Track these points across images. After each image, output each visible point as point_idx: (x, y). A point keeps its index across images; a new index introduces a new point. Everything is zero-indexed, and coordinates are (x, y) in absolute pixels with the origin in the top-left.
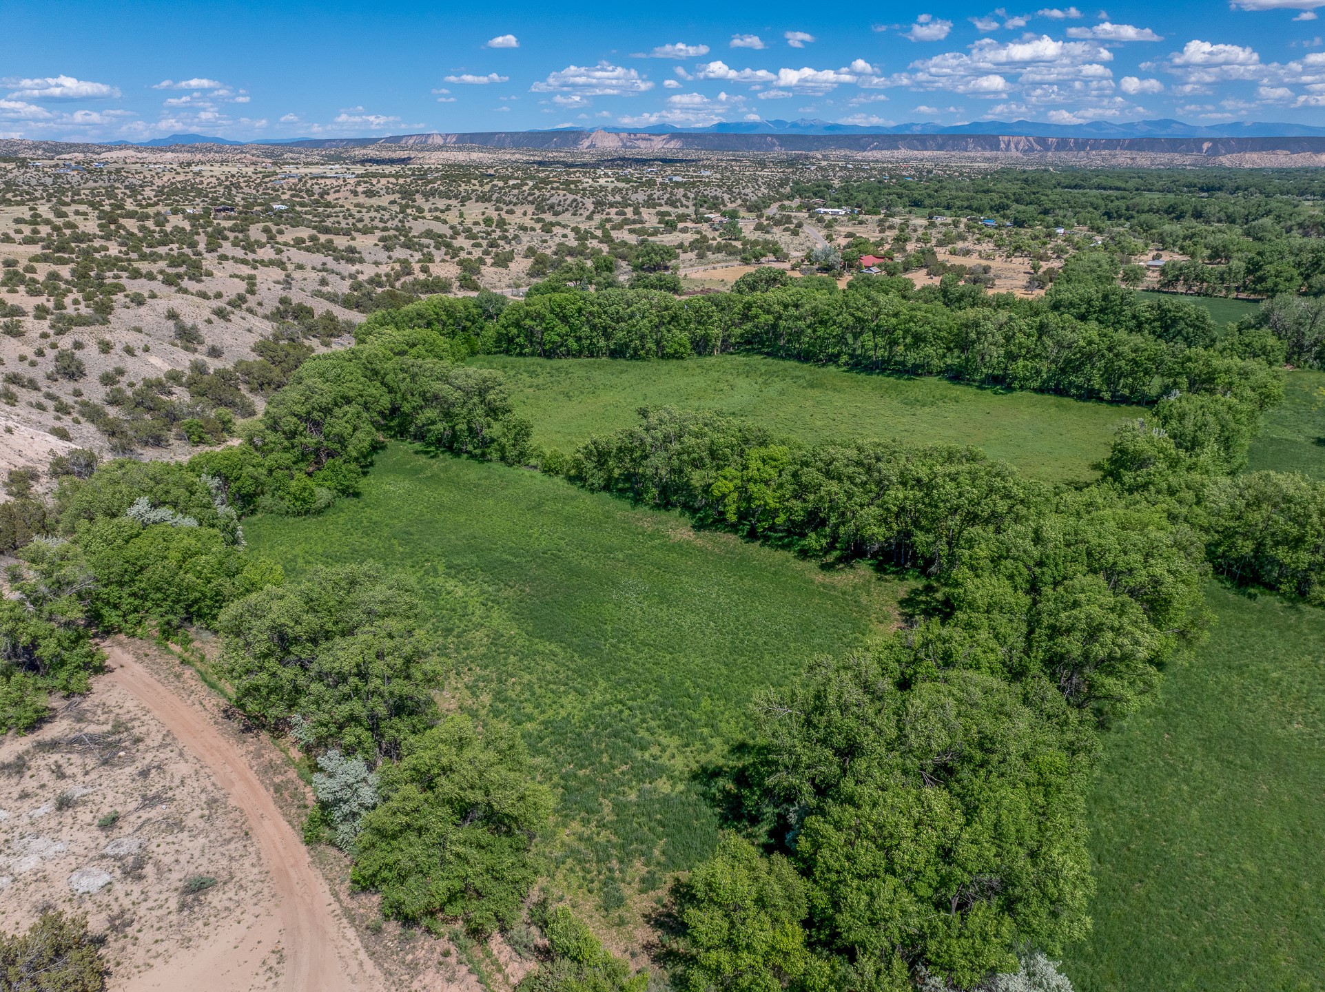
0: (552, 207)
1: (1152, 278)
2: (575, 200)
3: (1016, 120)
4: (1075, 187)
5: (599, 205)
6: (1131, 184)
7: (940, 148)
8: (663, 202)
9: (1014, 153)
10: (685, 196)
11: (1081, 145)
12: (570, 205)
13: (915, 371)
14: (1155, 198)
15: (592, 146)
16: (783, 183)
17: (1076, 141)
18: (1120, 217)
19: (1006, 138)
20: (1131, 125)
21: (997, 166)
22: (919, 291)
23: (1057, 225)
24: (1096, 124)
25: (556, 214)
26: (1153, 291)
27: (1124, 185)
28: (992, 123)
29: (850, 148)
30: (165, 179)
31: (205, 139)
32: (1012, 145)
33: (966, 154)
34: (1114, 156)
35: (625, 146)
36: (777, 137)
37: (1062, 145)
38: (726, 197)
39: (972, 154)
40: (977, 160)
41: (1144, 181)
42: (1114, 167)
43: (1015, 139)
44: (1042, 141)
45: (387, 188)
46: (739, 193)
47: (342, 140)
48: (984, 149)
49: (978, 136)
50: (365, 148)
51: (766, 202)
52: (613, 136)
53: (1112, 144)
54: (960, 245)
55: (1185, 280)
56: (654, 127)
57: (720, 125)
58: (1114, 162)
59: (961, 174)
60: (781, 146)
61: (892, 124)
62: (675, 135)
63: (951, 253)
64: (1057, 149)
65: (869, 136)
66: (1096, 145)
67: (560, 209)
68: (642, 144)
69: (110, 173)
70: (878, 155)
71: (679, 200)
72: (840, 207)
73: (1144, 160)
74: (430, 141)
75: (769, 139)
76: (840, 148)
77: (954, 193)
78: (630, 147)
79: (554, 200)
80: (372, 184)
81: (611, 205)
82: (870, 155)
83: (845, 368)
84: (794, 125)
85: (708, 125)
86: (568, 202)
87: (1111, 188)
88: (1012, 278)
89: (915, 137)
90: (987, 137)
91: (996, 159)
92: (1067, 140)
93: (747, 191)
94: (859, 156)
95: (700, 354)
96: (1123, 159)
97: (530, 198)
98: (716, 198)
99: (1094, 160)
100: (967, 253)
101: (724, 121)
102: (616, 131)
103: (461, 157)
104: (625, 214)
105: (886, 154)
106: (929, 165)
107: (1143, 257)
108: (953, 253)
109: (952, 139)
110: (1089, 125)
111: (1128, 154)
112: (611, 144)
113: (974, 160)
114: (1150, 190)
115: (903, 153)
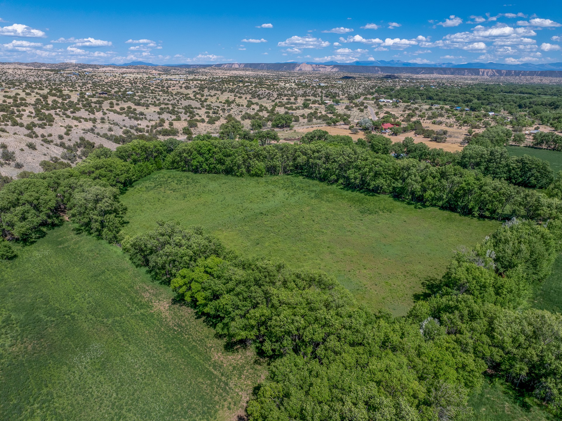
0: (259, 96)
1: (529, 140)
2: (269, 93)
3: (489, 62)
4: (510, 92)
5: (280, 95)
6: (537, 92)
7: (452, 74)
8: (310, 95)
9: (486, 77)
10: (321, 92)
11: (517, 73)
12: (267, 95)
13: (376, 191)
14: (546, 99)
15: (300, 70)
16: (374, 87)
17: (515, 72)
18: (526, 107)
19: (483, 70)
20: (542, 65)
21: (477, 82)
22: (393, 145)
23: (492, 110)
24: (526, 64)
25: (260, 99)
26: (529, 147)
27: (533, 92)
28: (478, 63)
29: (412, 73)
30: (109, 79)
31: (144, 63)
32: (485, 73)
33: (463, 77)
34: (532, 79)
35: (314, 70)
36: (380, 67)
37: (509, 73)
38: (340, 93)
39: (466, 77)
40: (468, 79)
41: (543, 90)
42: (531, 84)
43: (487, 70)
44: (499, 72)
45: (196, 85)
46: (347, 92)
47: (198, 65)
48: (472, 75)
49: (470, 69)
50: (205, 68)
51: (357, 96)
52: (309, 66)
53: (532, 73)
54: (439, 119)
55: (547, 143)
56: (328, 62)
57: (357, 62)
58: (532, 81)
59: (458, 86)
60: (381, 71)
61: (433, 63)
62: (336, 65)
63: (432, 123)
64: (506, 75)
65: (420, 68)
66: (525, 74)
67: (262, 96)
68: (321, 69)
69: (88, 76)
70: (423, 76)
71: (318, 94)
72: (391, 99)
73: (546, 80)
74: (233, 66)
75: (377, 68)
76: (407, 73)
77: (449, 94)
78: (317, 71)
79: (260, 93)
80: (189, 84)
81: (285, 96)
82: (420, 76)
83: (342, 186)
84: (389, 63)
85: (352, 62)
86: (266, 94)
87: (526, 93)
88: (457, 137)
89: (442, 69)
90: (473, 69)
91: (477, 79)
92: (511, 71)
93: (351, 90)
94: (415, 76)
95: (271, 174)
96: (536, 80)
97: (250, 91)
98: (336, 93)
99: (523, 80)
100: (440, 123)
101: (358, 60)
102: (311, 64)
103: (242, 73)
104: (290, 100)
105: (427, 76)
106: (444, 81)
107: (530, 128)
108: (434, 123)
109: (458, 70)
110: (522, 65)
111: (539, 78)
112: (308, 69)
113: (466, 79)
114: (545, 95)
115: (435, 75)
